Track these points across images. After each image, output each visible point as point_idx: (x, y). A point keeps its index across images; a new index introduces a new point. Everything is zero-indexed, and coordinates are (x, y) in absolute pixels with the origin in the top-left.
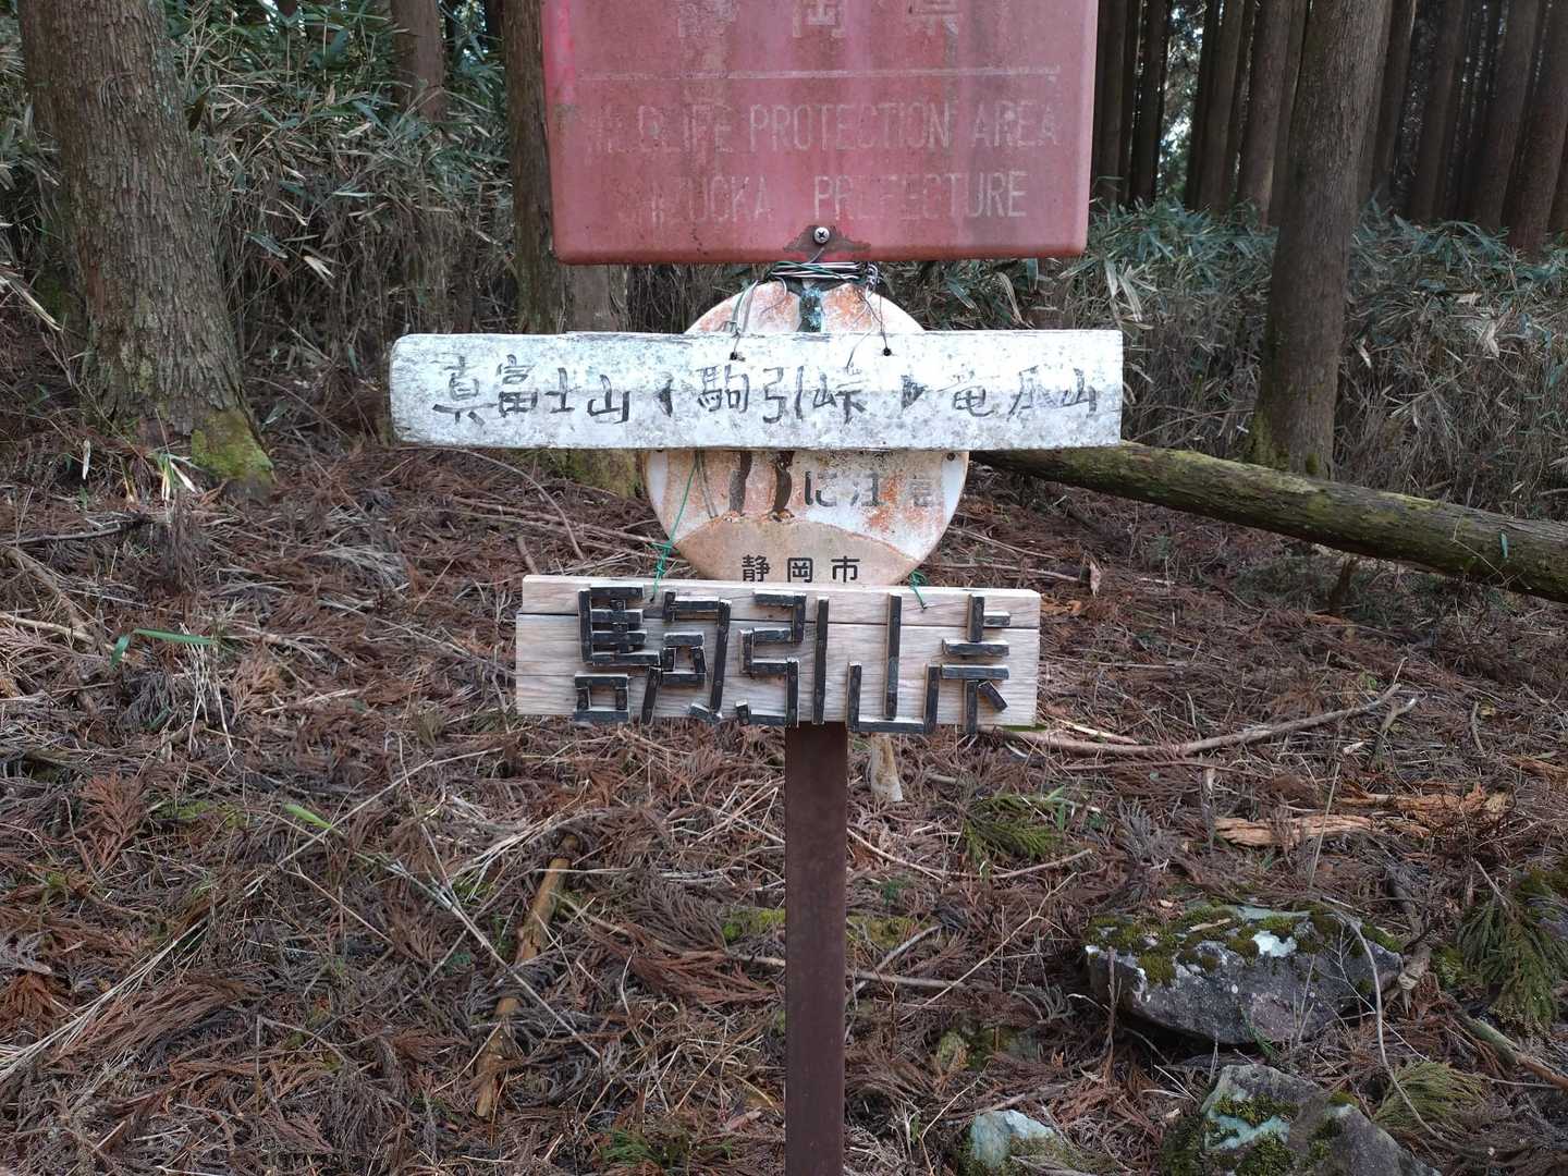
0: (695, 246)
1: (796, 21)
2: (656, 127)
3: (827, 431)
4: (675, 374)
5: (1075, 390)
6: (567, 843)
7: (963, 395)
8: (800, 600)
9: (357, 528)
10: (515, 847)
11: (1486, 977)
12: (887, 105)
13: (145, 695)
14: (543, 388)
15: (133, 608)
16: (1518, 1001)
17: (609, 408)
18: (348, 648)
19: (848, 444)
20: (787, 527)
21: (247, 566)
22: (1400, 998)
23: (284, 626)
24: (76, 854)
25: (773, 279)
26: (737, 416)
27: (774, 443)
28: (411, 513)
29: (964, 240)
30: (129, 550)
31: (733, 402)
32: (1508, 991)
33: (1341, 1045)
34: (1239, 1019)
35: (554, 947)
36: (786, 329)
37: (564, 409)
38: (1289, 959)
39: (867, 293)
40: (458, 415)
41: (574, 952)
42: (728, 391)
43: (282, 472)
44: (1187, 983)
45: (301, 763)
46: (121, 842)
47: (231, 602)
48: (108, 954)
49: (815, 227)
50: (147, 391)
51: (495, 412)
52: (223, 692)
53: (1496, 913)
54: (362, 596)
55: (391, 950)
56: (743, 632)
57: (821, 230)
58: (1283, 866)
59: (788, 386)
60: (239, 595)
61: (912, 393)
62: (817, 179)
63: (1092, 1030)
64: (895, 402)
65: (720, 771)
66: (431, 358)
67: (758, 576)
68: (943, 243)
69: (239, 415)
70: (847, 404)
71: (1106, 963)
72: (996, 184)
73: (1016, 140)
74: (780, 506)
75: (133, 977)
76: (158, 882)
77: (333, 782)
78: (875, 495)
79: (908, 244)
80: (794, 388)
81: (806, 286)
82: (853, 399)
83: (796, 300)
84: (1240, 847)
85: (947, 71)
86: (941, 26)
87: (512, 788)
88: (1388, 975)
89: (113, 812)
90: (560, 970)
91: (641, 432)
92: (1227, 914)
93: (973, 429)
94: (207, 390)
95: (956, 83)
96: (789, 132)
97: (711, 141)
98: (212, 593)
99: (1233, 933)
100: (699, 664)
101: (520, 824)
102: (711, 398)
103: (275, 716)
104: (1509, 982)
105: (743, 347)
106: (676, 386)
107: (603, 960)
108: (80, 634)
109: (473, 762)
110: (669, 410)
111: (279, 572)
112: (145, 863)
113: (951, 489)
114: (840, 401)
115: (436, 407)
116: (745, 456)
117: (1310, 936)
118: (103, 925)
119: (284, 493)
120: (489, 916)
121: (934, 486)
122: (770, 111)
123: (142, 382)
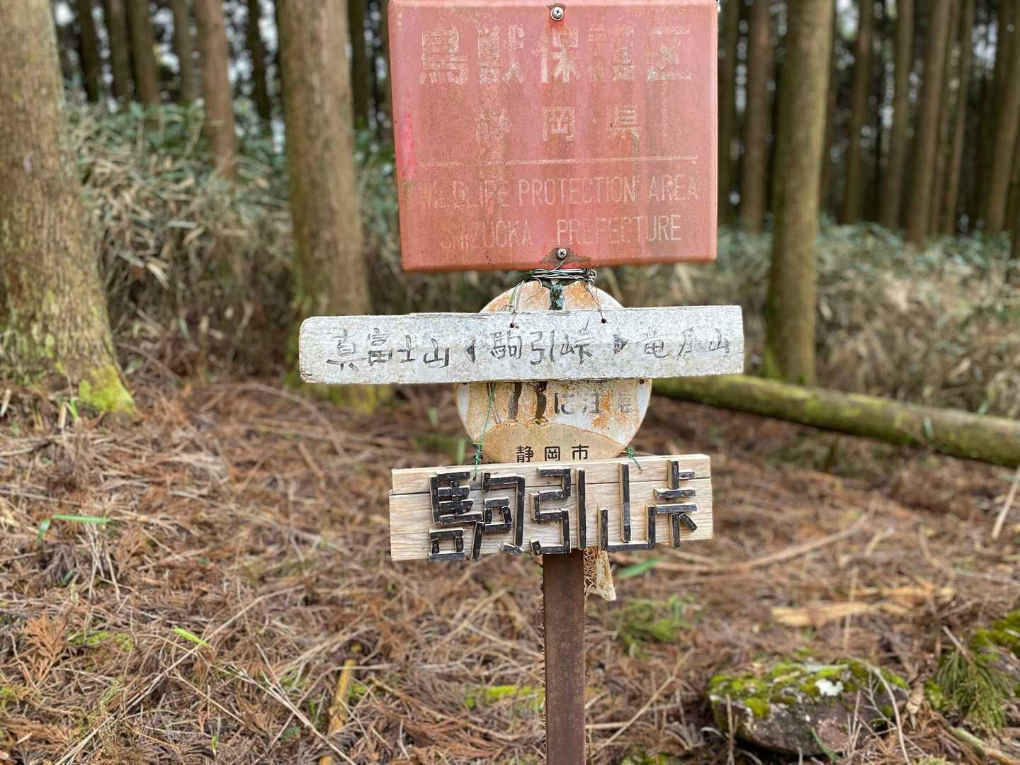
0: (487, 261)
1: (545, 132)
2: (463, 194)
3: (569, 369)
4: (476, 336)
5: (716, 340)
6: (356, 648)
7: (650, 345)
8: (567, 471)
9: (193, 441)
10: (320, 653)
11: (959, 702)
12: (599, 178)
13: (56, 560)
14: (396, 348)
15: (46, 502)
16: (980, 716)
17: (437, 359)
18: (193, 522)
19: (582, 376)
20: (544, 428)
21: (121, 470)
22: (908, 719)
23: (149, 509)
24: (19, 673)
25: (533, 279)
26: (515, 361)
27: (537, 377)
28: (227, 430)
29: (646, 254)
30: (38, 463)
31: (512, 352)
32: (974, 710)
33: (878, 751)
34: (812, 738)
35: (353, 720)
36: (542, 308)
37: (409, 360)
38: (839, 697)
39: (590, 286)
40: (342, 365)
41: (367, 722)
42: (510, 347)
43: (139, 406)
44: (778, 717)
45: (169, 603)
46: (51, 664)
47: (111, 494)
48: (47, 743)
49: (558, 249)
50: (50, 355)
51: (366, 363)
52: (112, 556)
53: (960, 660)
54: (199, 487)
55: (242, 728)
56: (533, 495)
57: (562, 250)
58: (818, 639)
59: (546, 342)
60: (117, 490)
61: (620, 345)
62: (559, 221)
63: (716, 751)
64: (610, 350)
65: (451, 595)
66: (326, 331)
67: (526, 459)
68: (634, 256)
69: (112, 369)
70: (581, 352)
71: (724, 707)
72: (664, 222)
73: (674, 197)
74: (539, 415)
75: (67, 756)
76: (78, 690)
77: (191, 614)
78: (597, 405)
79: (614, 257)
80: (549, 344)
81: (553, 283)
82: (585, 349)
83: (548, 291)
84: (790, 628)
85: (633, 159)
86: (629, 133)
87: (314, 613)
88: (902, 703)
89: (46, 642)
90: (359, 735)
91: (456, 372)
92: (794, 670)
93: (657, 366)
94: (91, 353)
95: (639, 166)
96: (542, 193)
97: (496, 201)
98: (98, 489)
99: (802, 681)
100: (507, 517)
101: (321, 638)
102: (499, 351)
103: (147, 571)
104: (974, 703)
105: (517, 320)
106: (478, 344)
107: (387, 727)
108: (11, 521)
109: (285, 596)
110: (474, 359)
111: (143, 473)
112: (69, 677)
113: (642, 401)
114: (577, 350)
115: (329, 361)
116: (518, 386)
117: (851, 681)
118: (42, 722)
119: (142, 420)
120: (306, 702)
121: (632, 400)
122: (530, 181)
123: (47, 349)
